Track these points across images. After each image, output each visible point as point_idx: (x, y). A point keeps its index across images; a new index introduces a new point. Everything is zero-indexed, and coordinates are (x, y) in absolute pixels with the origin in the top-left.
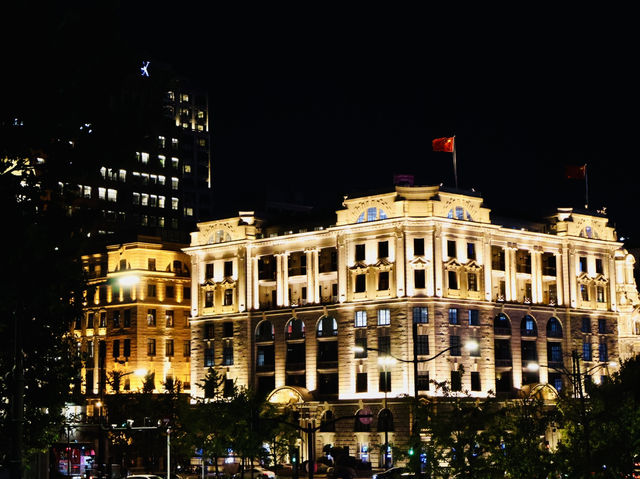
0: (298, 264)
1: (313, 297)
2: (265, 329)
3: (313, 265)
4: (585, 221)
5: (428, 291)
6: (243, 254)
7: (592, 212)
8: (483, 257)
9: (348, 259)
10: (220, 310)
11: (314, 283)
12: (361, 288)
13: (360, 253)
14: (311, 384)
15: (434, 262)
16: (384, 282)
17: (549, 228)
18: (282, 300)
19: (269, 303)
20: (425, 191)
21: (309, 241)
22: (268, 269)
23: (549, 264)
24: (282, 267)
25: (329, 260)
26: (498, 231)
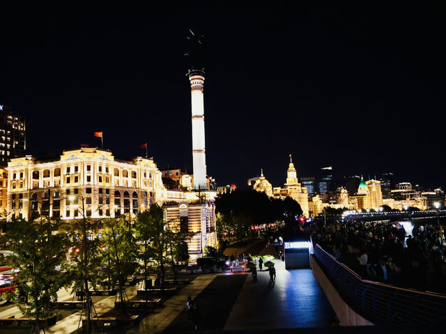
0: (47, 174)
1: (52, 185)
2: (35, 196)
3: (52, 174)
4: (146, 161)
5: (92, 182)
6: (27, 170)
7: (148, 158)
8: (111, 172)
9: (64, 172)
10: (18, 190)
11: (52, 180)
12: (68, 181)
13: (68, 170)
14: (51, 215)
15: (94, 173)
16: (76, 179)
17: (134, 163)
18: (41, 186)
19: (36, 188)
20: (92, 150)
21: (51, 166)
22: (36, 176)
23: (134, 175)
24: (41, 175)
25: (58, 173)
26: (116, 163)
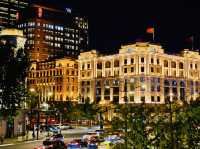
0: (108, 65)
1: (112, 74)
2: (99, 83)
3: (112, 65)
5: (145, 72)
6: (93, 62)
8: (162, 63)
9: (122, 63)
10: (86, 78)
12: (126, 72)
13: (126, 62)
14: (111, 99)
16: (132, 70)
17: (182, 55)
18: (104, 75)
19: (100, 76)
21: (111, 58)
22: (100, 66)
23: (181, 66)
25: (117, 64)
